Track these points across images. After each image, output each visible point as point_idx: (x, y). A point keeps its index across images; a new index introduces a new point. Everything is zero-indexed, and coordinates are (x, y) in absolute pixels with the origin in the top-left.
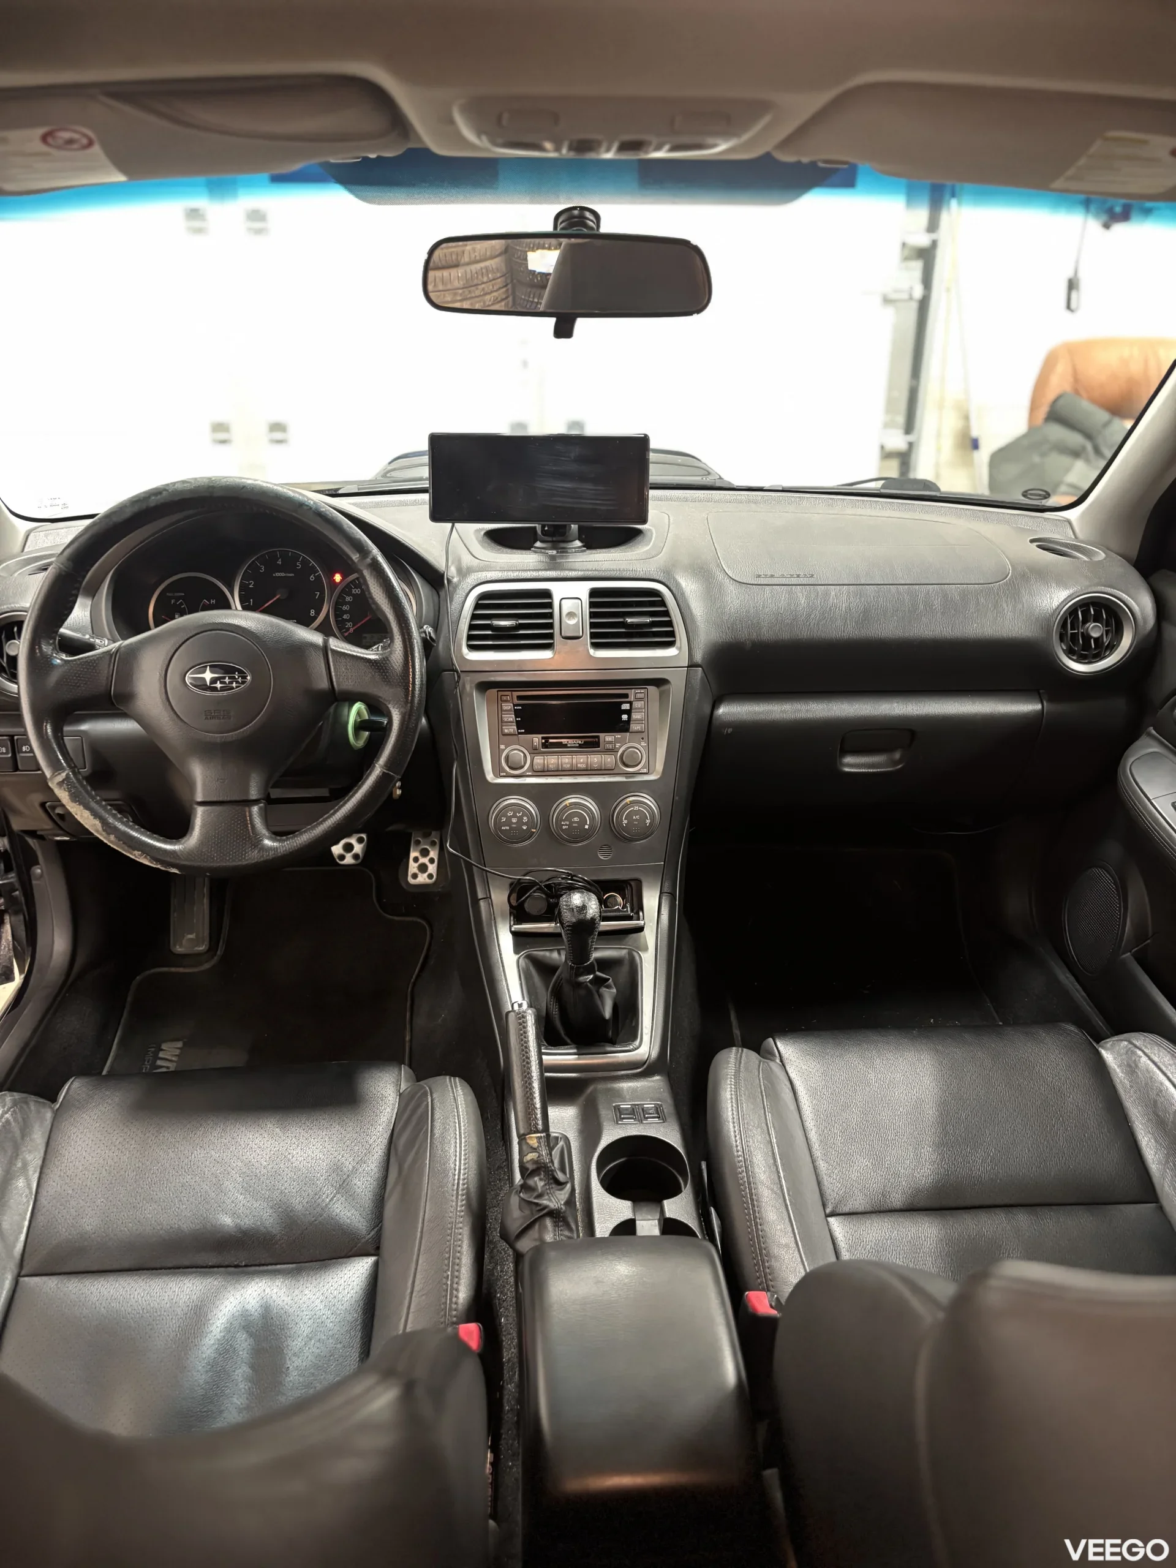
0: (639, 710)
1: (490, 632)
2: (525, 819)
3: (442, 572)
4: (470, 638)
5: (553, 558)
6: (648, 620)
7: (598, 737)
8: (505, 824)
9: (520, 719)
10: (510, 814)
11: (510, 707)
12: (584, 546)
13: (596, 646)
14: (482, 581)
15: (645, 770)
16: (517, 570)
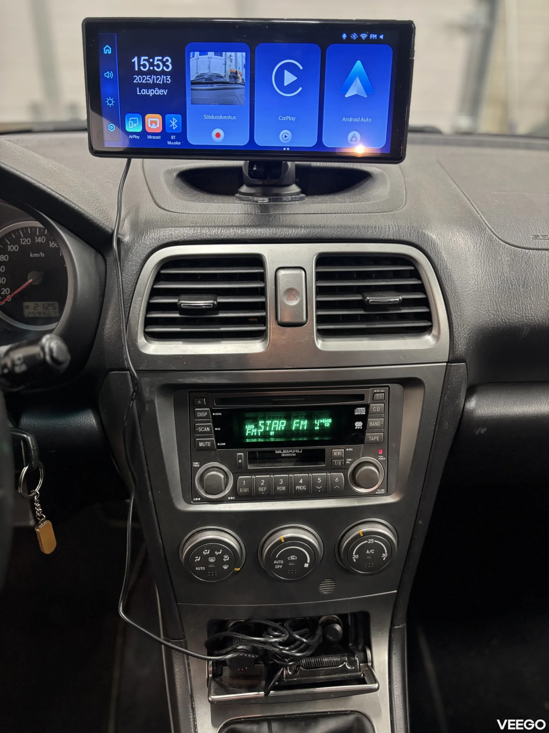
0: (377, 415)
1: (177, 315)
2: (226, 558)
3: (110, 231)
4: (148, 322)
5: (264, 208)
6: (397, 298)
7: (324, 450)
8: (199, 564)
9: (219, 429)
10: (206, 552)
11: (206, 414)
12: (302, 192)
13: (324, 334)
14: (166, 241)
15: (383, 490)
16: (215, 227)
